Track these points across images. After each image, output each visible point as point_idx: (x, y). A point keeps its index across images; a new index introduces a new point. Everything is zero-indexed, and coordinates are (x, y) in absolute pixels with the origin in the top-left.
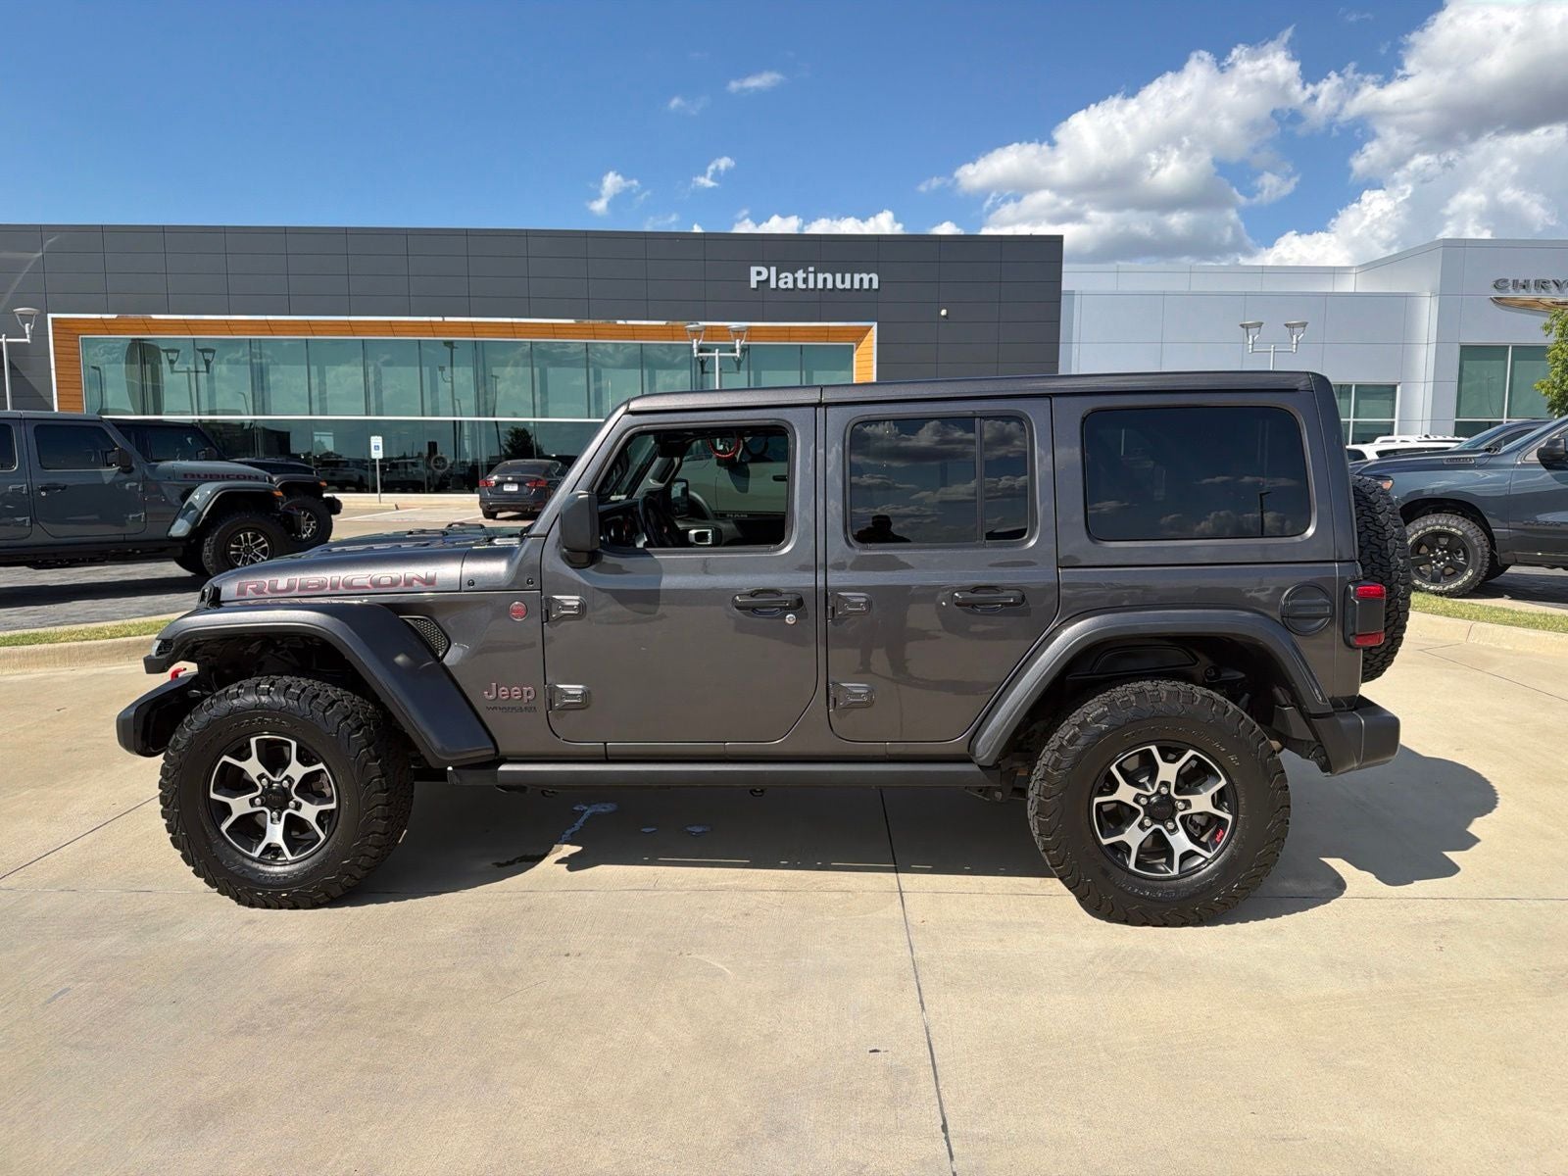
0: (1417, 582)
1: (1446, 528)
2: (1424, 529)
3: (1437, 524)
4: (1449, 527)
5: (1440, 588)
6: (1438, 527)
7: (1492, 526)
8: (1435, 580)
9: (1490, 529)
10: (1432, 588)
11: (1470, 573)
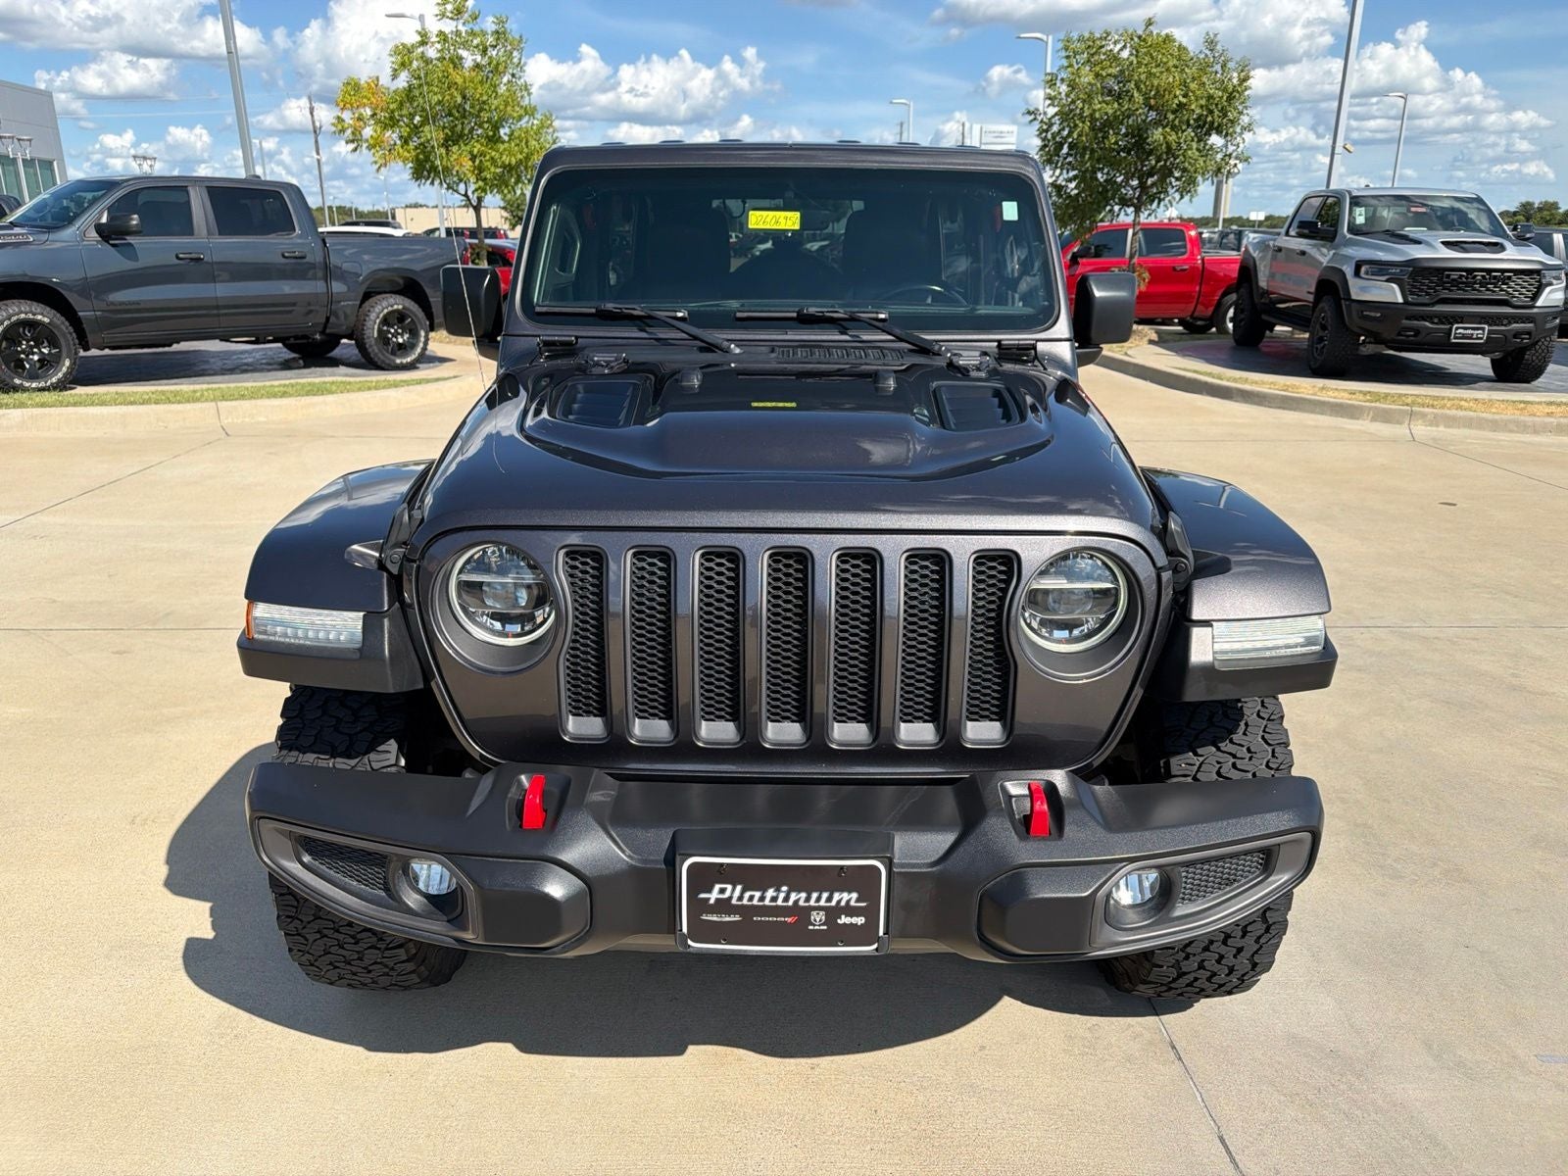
0: (17, 381)
1: (31, 316)
2: (9, 319)
3: (22, 312)
4: (34, 314)
5: (42, 384)
6: (23, 316)
7: (77, 309)
8: (33, 377)
9: (75, 312)
10: (34, 385)
11: (67, 363)
